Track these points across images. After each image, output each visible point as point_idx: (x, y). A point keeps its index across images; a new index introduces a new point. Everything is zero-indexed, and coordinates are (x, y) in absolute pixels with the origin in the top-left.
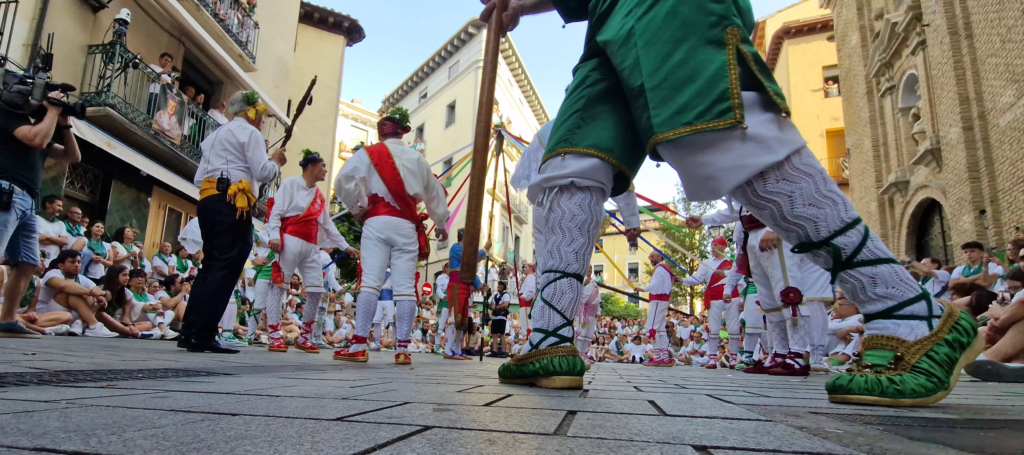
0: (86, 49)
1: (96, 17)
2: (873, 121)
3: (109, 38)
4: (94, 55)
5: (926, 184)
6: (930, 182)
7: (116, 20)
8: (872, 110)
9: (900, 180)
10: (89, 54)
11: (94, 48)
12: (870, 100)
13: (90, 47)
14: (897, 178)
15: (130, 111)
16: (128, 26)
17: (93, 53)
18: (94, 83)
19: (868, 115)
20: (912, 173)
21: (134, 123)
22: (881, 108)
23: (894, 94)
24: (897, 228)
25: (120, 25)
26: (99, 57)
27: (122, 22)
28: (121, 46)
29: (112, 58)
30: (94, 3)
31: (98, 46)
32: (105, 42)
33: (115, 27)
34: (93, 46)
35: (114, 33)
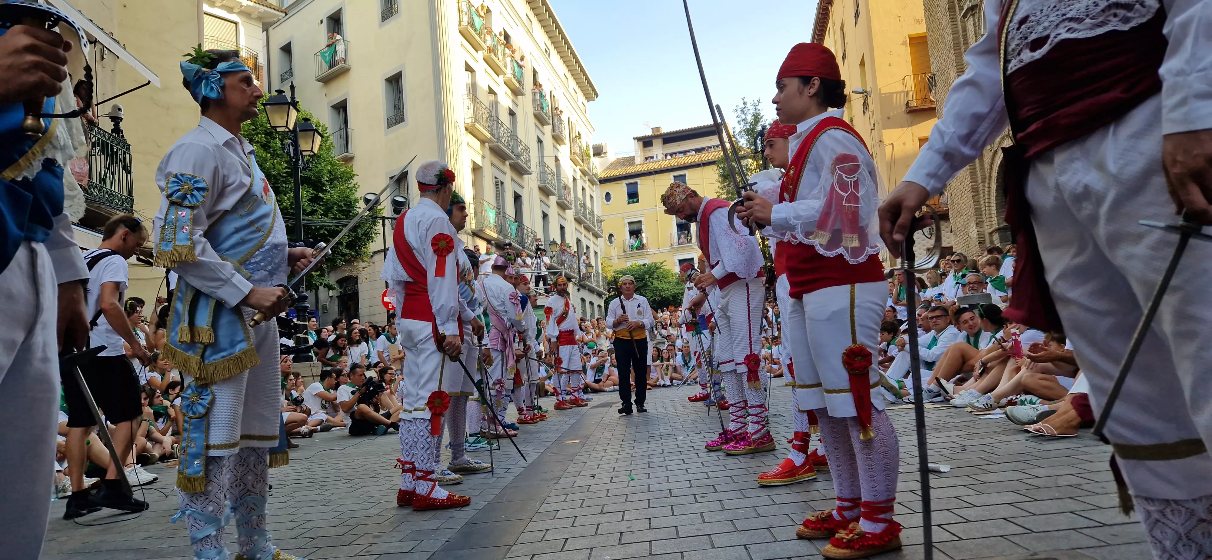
2: (956, 45)
8: (955, 31)
19: (951, 38)
22: (965, 30)
23: (976, 16)
24: (987, 181)
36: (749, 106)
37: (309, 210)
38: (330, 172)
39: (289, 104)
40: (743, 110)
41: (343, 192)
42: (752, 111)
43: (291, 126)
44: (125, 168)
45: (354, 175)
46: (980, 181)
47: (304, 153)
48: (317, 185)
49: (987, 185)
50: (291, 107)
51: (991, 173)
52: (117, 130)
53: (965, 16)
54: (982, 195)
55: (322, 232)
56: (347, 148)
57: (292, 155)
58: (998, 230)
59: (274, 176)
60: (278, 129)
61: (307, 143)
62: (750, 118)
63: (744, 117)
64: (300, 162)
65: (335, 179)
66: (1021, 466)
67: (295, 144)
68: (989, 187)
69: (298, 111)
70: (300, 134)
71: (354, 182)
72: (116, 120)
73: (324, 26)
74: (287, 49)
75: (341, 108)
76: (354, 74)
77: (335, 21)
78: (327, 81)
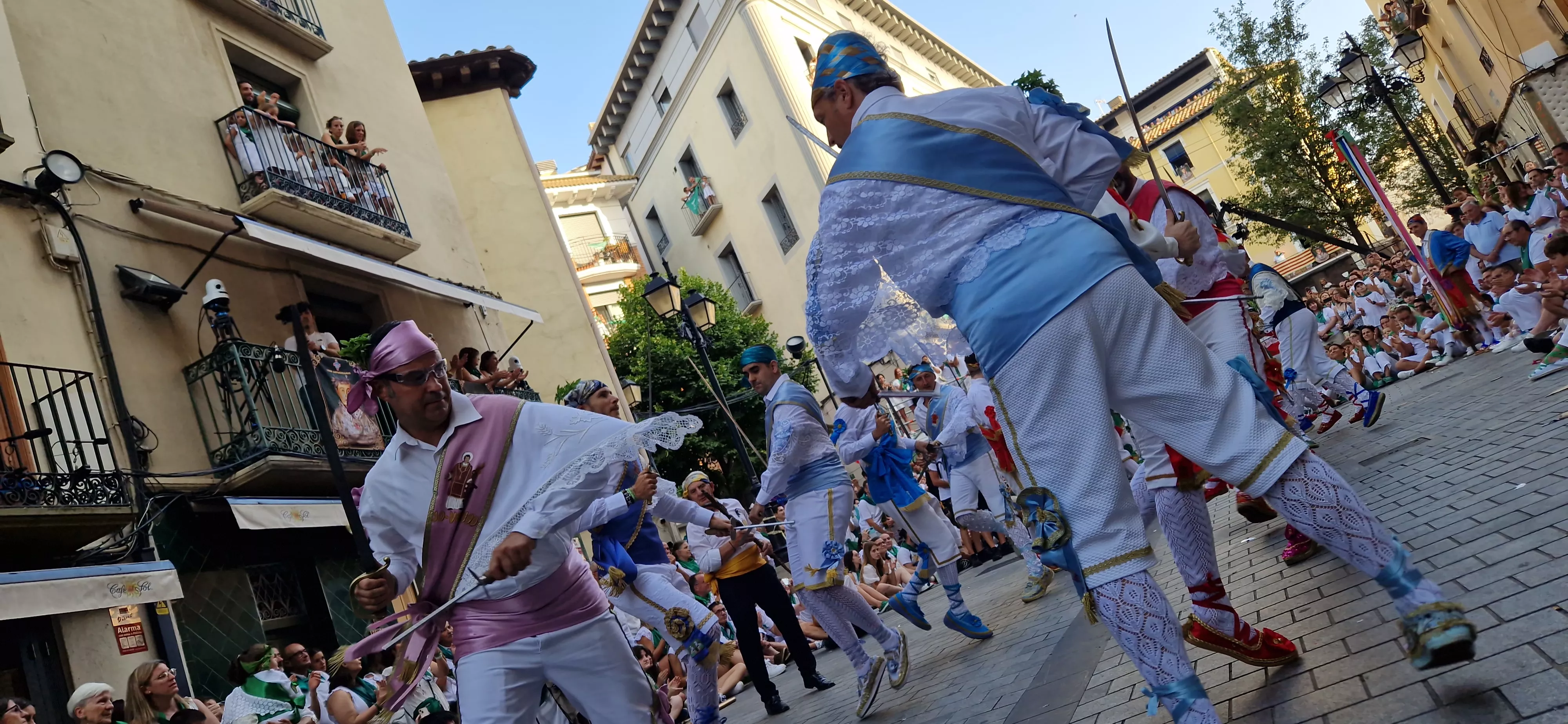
0: (182, 376)
1: (169, 319)
3: (209, 341)
4: (199, 382)
7: (207, 306)
10: (190, 383)
11: (194, 370)
13: (186, 371)
15: (297, 442)
16: (230, 306)
17: (197, 378)
18: (223, 426)
21: (312, 457)
25: (217, 310)
26: (210, 381)
27: (219, 305)
28: (238, 345)
29: (235, 371)
30: (158, 297)
31: (198, 363)
32: (208, 351)
33: (210, 319)
34: (192, 366)
35: (214, 329)
37: (735, 384)
38: (741, 332)
39: (667, 284)
43: (678, 307)
45: (767, 325)
47: (703, 329)
50: (671, 287)
55: (757, 403)
56: (751, 295)
57: (691, 337)
60: (668, 316)
61: (701, 317)
64: (702, 340)
65: (750, 337)
67: (690, 323)
69: (679, 287)
70: (691, 310)
71: (770, 332)
73: (680, 173)
74: (653, 216)
75: (729, 254)
76: (727, 212)
77: (688, 162)
78: (703, 231)
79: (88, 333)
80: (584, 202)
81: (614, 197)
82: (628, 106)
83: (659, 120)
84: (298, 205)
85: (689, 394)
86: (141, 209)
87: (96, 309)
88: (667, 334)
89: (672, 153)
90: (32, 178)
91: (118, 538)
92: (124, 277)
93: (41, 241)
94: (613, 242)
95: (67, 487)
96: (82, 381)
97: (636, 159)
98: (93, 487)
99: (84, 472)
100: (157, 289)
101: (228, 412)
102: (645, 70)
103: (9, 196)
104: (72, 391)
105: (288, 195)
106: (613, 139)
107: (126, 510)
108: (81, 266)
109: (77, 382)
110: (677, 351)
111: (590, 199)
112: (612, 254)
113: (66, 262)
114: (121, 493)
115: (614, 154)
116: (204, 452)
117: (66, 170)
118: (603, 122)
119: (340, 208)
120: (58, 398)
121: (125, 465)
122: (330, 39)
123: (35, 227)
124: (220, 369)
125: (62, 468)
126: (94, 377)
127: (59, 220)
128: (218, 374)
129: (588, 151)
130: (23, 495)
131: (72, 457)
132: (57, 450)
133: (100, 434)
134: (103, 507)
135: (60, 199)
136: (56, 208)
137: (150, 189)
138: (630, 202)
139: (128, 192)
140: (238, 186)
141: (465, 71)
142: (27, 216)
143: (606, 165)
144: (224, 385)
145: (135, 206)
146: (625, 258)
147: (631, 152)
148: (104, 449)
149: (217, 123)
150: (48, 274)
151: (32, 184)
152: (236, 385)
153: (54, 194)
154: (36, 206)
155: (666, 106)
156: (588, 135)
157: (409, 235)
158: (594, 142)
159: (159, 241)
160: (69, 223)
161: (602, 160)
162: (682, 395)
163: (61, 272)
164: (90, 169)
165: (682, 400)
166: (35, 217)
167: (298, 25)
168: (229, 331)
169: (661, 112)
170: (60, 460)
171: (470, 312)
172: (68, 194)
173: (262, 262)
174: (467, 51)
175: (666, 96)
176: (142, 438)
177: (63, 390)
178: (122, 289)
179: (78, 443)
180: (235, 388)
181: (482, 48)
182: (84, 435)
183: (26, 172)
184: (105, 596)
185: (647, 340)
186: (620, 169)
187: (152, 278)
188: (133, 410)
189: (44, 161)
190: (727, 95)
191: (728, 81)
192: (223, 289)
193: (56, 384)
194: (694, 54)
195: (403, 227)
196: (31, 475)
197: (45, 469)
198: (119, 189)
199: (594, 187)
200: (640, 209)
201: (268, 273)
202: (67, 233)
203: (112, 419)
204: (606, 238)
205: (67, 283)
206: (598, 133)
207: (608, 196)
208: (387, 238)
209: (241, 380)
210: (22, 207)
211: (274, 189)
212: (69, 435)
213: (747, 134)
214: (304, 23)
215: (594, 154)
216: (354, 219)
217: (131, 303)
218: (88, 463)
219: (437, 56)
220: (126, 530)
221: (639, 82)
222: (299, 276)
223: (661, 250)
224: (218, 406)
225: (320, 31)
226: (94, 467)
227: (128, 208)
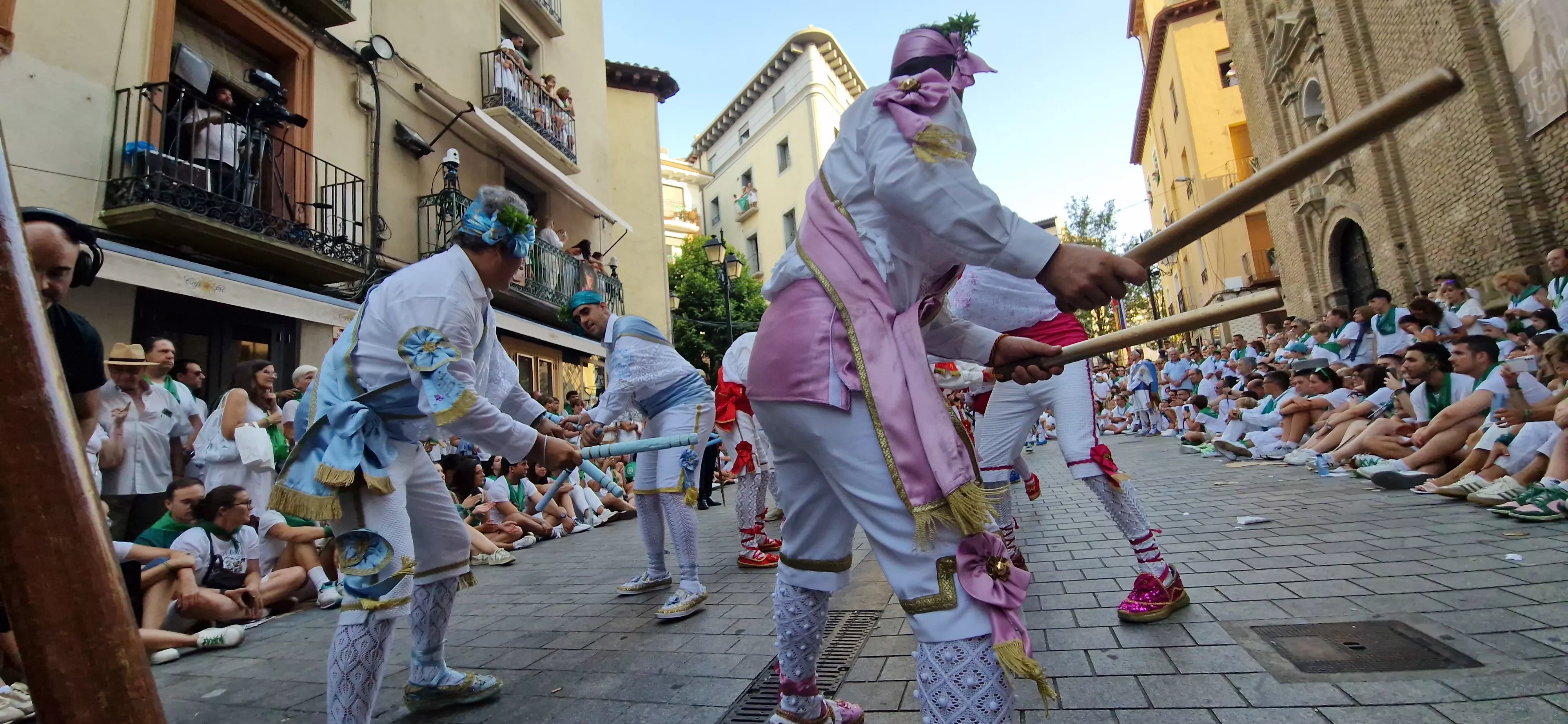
0: (417, 201)
1: (419, 164)
2: (1278, 131)
3: (439, 186)
4: (426, 208)
5: (1342, 204)
6: (1345, 201)
7: (445, 164)
8: (1276, 119)
9: (1315, 198)
10: (420, 207)
11: (425, 200)
12: (1273, 106)
13: (420, 199)
14: (1312, 196)
16: (458, 169)
17: (425, 206)
18: (433, 240)
19: (1272, 124)
20: (1327, 191)
22: (1286, 116)
23: (1297, 102)
24: (1319, 249)
25: (450, 169)
26: (433, 210)
27: (452, 165)
28: (457, 194)
29: (450, 210)
30: (415, 148)
31: (428, 197)
32: (437, 191)
33: (444, 172)
34: (424, 197)
35: (445, 179)
36: (1078, 202)
38: (748, 288)
39: (720, 244)
40: (1073, 207)
41: (757, 301)
42: (1082, 206)
43: (722, 260)
44: (620, 299)
46: (1311, 250)
47: (731, 278)
48: (739, 298)
49: (1319, 254)
50: (721, 247)
51: (1322, 243)
52: (614, 274)
53: (1285, 103)
54: (1314, 263)
56: (758, 267)
57: (723, 280)
58: (1334, 294)
59: (711, 294)
60: (713, 263)
61: (732, 270)
62: (1080, 212)
63: (1074, 212)
64: (728, 285)
65: (752, 292)
66: (1366, 526)
67: (725, 272)
68: (1322, 256)
69: (726, 248)
70: (728, 264)
72: (613, 267)
73: (740, 182)
74: (716, 202)
75: (753, 239)
76: (760, 214)
77: (747, 177)
78: (743, 221)
79: (367, 156)
80: (678, 179)
81: (697, 183)
82: (722, 132)
83: (738, 147)
84: (516, 122)
85: (706, 314)
86: (420, 91)
87: (377, 143)
88: (705, 274)
89: (739, 169)
90: (359, 48)
91: (351, 286)
92: (399, 129)
93: (354, 88)
94: (689, 209)
95: (330, 244)
96: (357, 184)
97: (717, 165)
98: (346, 250)
99: (343, 239)
100: (417, 143)
101: (439, 233)
102: (740, 114)
103: (343, 53)
104: (349, 187)
105: (512, 113)
106: (707, 148)
107: (362, 271)
108: (375, 113)
109: (353, 183)
110: (707, 286)
111: (682, 179)
112: (685, 216)
113: (366, 107)
114: (362, 259)
115: (704, 158)
116: (416, 252)
117: (382, 50)
118: (704, 137)
119: (540, 132)
120: (340, 188)
121: (368, 243)
122: (565, 27)
123: (353, 78)
124: (441, 205)
125: (330, 232)
126: (365, 184)
127: (369, 79)
128: (439, 208)
129: (690, 150)
130: (301, 241)
131: (338, 227)
132: (330, 220)
133: (359, 219)
134: (348, 264)
135: (374, 66)
136: (370, 71)
137: (430, 80)
138: (704, 189)
139: (415, 77)
140: (483, 98)
141: (637, 77)
142: (350, 70)
143: (697, 162)
144: (441, 215)
145: (418, 87)
146: (692, 221)
147: (715, 159)
148: (359, 229)
149: (482, 54)
150: (353, 110)
151: (359, 51)
152: (448, 218)
153: (371, 62)
154: (358, 66)
155: (745, 140)
156: (692, 141)
157: (576, 163)
158: (695, 146)
159: (426, 114)
160: (375, 83)
161: (696, 158)
162: (701, 313)
163: (361, 112)
164: (397, 54)
165: (700, 316)
166: (354, 72)
167: (548, 12)
168: (454, 185)
169: (741, 143)
170: (330, 226)
171: (597, 222)
172: (378, 64)
173: (484, 148)
174: (642, 66)
175: (747, 134)
176: (382, 231)
177: (344, 185)
178: (395, 135)
179: (344, 220)
180: (447, 219)
181: (651, 67)
182: (349, 216)
183: (357, 42)
184: (335, 318)
185: (691, 273)
186: (705, 167)
187: (416, 135)
188: (381, 211)
189: (371, 39)
190: (784, 146)
191: (786, 139)
192: (457, 157)
193: (341, 180)
194: (771, 115)
195: (574, 157)
196: (310, 230)
197: (319, 229)
198: (411, 74)
199: (688, 173)
200: (710, 196)
201: (485, 158)
202: (372, 89)
203: (368, 214)
204: (684, 206)
205: (363, 120)
206: (699, 142)
207: (694, 181)
208: (562, 160)
209: (452, 216)
210: (349, 63)
211: (504, 107)
212: (340, 214)
213: (787, 173)
214: (552, 12)
215: (692, 154)
216: (547, 142)
217: (398, 146)
218: (347, 234)
219: (622, 62)
220: (357, 283)
221: (733, 120)
222: (504, 165)
223: (714, 224)
224: (433, 227)
225: (560, 21)
226: (350, 239)
227: (413, 88)
